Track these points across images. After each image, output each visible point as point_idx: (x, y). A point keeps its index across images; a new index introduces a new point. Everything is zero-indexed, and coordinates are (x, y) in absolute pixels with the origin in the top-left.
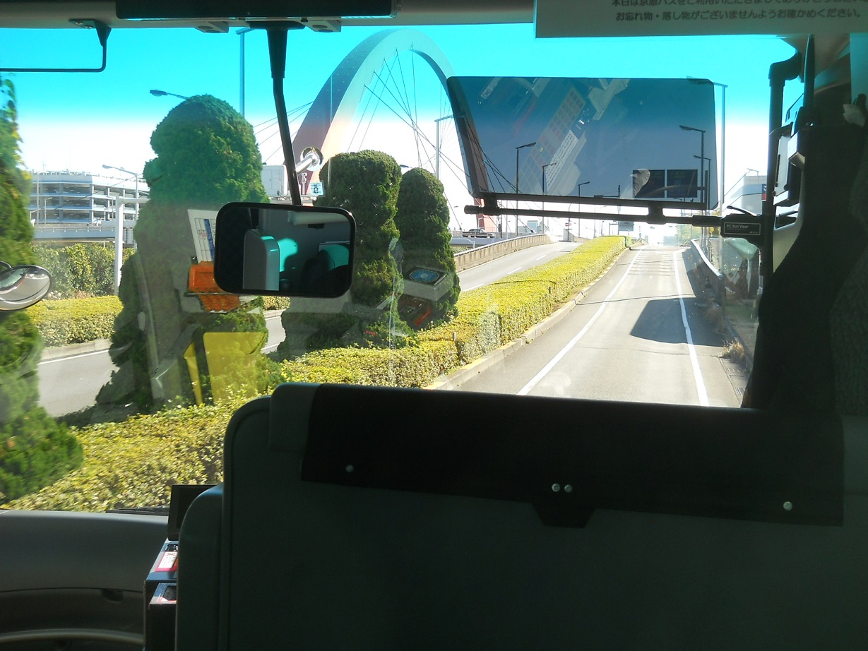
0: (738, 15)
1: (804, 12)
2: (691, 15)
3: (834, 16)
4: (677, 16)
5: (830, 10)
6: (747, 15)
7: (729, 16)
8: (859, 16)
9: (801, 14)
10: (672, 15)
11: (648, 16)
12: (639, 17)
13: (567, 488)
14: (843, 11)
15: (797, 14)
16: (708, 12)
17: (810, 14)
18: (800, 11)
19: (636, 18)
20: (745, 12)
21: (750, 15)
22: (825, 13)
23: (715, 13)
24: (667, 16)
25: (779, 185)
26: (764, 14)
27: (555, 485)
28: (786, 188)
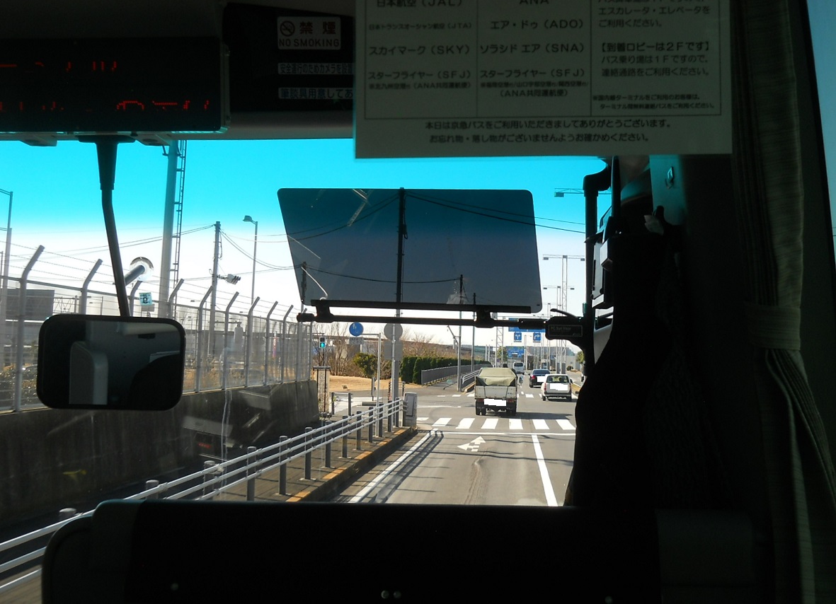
0: (540, 139)
1: (599, 136)
2: (498, 138)
3: (625, 140)
4: (485, 139)
5: (621, 135)
6: (549, 138)
7: (532, 139)
8: (647, 140)
9: (596, 138)
10: (481, 138)
11: (459, 139)
12: (451, 139)
13: (396, 595)
14: (633, 136)
15: (593, 138)
16: (513, 135)
17: (604, 138)
18: (595, 136)
19: (448, 141)
20: (547, 136)
21: (552, 138)
22: (617, 137)
23: (520, 136)
24: (476, 138)
25: (596, 289)
26: (564, 138)
27: (383, 592)
28: (602, 292)
